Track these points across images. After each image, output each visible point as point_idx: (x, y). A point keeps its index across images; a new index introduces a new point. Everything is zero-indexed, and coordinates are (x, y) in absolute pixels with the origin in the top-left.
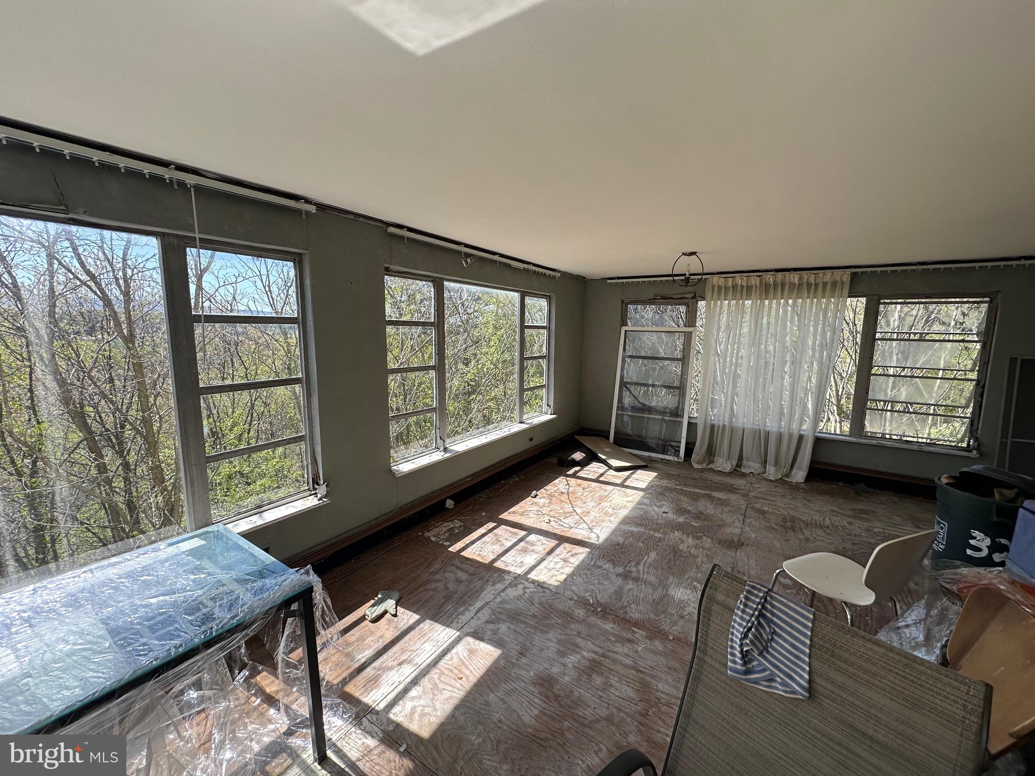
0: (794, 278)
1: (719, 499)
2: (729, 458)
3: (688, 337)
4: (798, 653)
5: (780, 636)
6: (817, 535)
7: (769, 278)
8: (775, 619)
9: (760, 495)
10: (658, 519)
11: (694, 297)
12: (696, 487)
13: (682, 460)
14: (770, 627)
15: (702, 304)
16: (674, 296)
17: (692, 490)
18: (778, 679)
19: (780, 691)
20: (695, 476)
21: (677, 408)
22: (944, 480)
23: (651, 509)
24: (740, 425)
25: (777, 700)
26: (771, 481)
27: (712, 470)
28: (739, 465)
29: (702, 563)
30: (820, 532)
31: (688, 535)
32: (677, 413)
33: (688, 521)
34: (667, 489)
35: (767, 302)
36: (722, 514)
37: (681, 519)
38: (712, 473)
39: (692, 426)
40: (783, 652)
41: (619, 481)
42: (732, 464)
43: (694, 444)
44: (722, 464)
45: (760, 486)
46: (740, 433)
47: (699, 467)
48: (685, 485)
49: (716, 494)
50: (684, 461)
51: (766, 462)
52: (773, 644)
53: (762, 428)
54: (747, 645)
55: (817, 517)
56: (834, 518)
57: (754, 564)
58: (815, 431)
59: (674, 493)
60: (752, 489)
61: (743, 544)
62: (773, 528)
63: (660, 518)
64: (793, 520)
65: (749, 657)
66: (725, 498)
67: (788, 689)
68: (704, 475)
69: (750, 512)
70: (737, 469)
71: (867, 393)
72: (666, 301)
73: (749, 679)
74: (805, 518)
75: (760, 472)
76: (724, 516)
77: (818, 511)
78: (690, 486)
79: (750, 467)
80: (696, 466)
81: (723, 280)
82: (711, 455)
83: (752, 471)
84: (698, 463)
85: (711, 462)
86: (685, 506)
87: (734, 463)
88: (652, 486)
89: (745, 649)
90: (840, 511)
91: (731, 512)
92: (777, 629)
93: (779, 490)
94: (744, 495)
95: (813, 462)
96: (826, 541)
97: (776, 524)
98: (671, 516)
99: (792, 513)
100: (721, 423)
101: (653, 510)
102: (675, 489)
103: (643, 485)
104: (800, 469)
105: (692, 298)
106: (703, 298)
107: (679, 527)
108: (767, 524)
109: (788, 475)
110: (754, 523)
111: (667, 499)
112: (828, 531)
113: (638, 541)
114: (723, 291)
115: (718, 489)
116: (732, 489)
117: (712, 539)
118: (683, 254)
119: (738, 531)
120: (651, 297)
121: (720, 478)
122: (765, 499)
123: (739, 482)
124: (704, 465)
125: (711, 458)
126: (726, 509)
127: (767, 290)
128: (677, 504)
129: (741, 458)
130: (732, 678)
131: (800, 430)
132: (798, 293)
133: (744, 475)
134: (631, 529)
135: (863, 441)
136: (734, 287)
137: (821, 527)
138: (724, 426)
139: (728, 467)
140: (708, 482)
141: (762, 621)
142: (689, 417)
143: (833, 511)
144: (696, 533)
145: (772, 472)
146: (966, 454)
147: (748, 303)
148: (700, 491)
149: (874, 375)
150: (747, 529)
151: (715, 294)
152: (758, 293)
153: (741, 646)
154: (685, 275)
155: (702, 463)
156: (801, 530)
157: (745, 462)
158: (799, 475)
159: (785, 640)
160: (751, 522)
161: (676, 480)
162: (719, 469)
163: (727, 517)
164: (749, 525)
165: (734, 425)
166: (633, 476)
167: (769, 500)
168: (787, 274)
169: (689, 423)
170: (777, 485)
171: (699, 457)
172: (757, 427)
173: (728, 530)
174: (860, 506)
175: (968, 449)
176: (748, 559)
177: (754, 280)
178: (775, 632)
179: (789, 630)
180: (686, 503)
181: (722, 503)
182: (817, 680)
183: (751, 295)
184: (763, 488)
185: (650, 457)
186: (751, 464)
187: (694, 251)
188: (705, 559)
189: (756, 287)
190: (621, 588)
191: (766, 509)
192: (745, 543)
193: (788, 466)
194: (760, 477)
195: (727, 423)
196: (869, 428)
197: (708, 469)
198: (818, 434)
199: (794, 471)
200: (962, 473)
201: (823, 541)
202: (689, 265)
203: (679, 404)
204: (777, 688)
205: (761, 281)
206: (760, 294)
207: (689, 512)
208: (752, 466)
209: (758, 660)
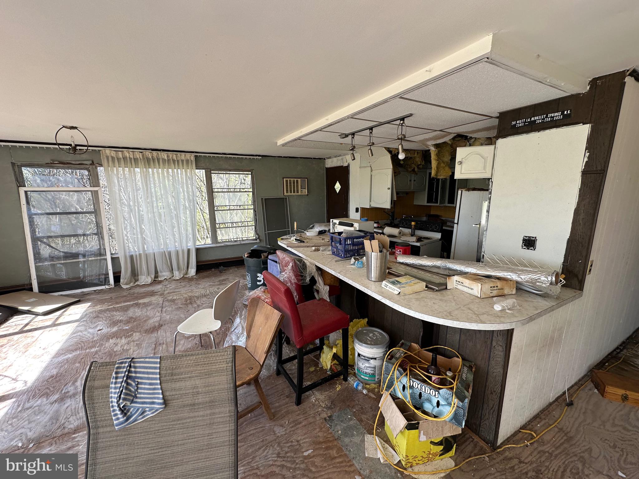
0: (164, 155)
1: (144, 303)
2: (148, 274)
3: (95, 194)
4: (154, 387)
5: (142, 383)
6: (204, 301)
7: (148, 154)
8: (138, 375)
9: (171, 291)
10: (93, 338)
11: (93, 164)
12: (125, 302)
13: (113, 286)
14: (134, 382)
15: (100, 169)
16: (73, 162)
17: (123, 304)
18: (147, 409)
19: (149, 414)
20: (125, 294)
21: (100, 248)
22: (246, 256)
23: (86, 333)
24: (151, 251)
25: (151, 421)
26: (177, 280)
27: (138, 285)
28: (156, 277)
29: (134, 351)
30: (204, 299)
31: (121, 338)
32: (101, 253)
33: (120, 328)
34: (101, 312)
35: (150, 170)
36: (147, 312)
37: (115, 329)
38: (138, 288)
39: (115, 260)
40: (146, 391)
41: (49, 323)
42: (151, 277)
43: (120, 272)
44: (145, 279)
45: (171, 285)
46: (152, 256)
47: (128, 286)
48: (117, 303)
49: (141, 301)
50: (115, 286)
51: (172, 270)
52: (139, 391)
53: (165, 250)
54: (122, 403)
55: (203, 292)
56: (211, 289)
57: (169, 334)
58: (195, 245)
59: (108, 312)
60: (166, 289)
61: (162, 325)
62: (180, 308)
63: (95, 335)
64: (191, 298)
65: (127, 408)
66: (147, 301)
67: (154, 411)
68: (132, 291)
69: (166, 303)
70: (156, 279)
71: (215, 220)
72: (66, 166)
73: (130, 422)
74: (197, 295)
75: (171, 276)
76: (148, 313)
77: (203, 288)
78: (120, 303)
79: (164, 276)
80: (124, 287)
81: (114, 152)
82: (135, 276)
83: (165, 277)
84: (126, 284)
85: (137, 280)
86: (118, 318)
87: (153, 276)
88: (86, 315)
89: (121, 406)
90: (214, 284)
91: (153, 308)
92: (139, 381)
93: (182, 284)
94: (161, 295)
95: (197, 262)
96: (208, 302)
97: (181, 305)
98: (105, 330)
99: (190, 294)
100: (137, 253)
101: (89, 332)
102: (108, 310)
103: (77, 317)
104: (192, 268)
105: (91, 164)
106: (101, 165)
107: (115, 335)
108: (176, 307)
109: (186, 274)
110: (168, 309)
111: (101, 319)
112: (208, 297)
113: (74, 363)
114: (116, 161)
115: (143, 297)
116: (153, 294)
117: (140, 332)
118: (64, 127)
119: (158, 319)
120: (49, 161)
121: (144, 289)
122: (174, 292)
123: (158, 288)
124: (132, 284)
125: (136, 277)
126: (149, 308)
127: (148, 162)
128: (110, 320)
129: (156, 272)
130: (120, 430)
131: (187, 246)
132: (169, 166)
133: (160, 282)
134: (67, 357)
135: (218, 245)
136: (125, 158)
137: (205, 296)
138: (140, 255)
139: (149, 280)
140: (135, 295)
141: (129, 381)
142: (112, 254)
143: (211, 285)
144: (126, 334)
145: (177, 275)
146: (255, 241)
147: (138, 170)
148: (129, 303)
149: (216, 210)
150: (164, 314)
151: (110, 162)
152: (143, 163)
153: (119, 406)
154: (70, 145)
155: (130, 283)
156: (195, 301)
157: (160, 274)
158: (192, 271)
159: (145, 384)
160: (166, 310)
161: (108, 303)
162: (143, 283)
163: (150, 313)
164: (165, 312)
165: (147, 252)
166: (65, 313)
167: (177, 292)
168: (159, 152)
169: (112, 258)
170: (180, 281)
171: (126, 280)
172: (162, 250)
173: (151, 321)
174: (222, 278)
175: (256, 240)
176: (166, 333)
177: (138, 155)
178: (139, 383)
179: (146, 376)
180: (118, 316)
181: (146, 305)
182: (167, 394)
183: (138, 165)
184: (173, 285)
185: (83, 292)
186: (164, 274)
187: (74, 126)
188: (136, 348)
189: (141, 159)
190: (57, 411)
191: (175, 298)
192: (163, 324)
193: (185, 268)
194: (171, 280)
195: (141, 252)
196: (220, 238)
197: (136, 285)
198: (197, 247)
199: (189, 269)
200: (251, 250)
201: (206, 303)
202: (72, 137)
203: (100, 246)
204: (148, 415)
205: (143, 156)
206: (144, 164)
207: (121, 321)
208: (165, 274)
209: (132, 407)
